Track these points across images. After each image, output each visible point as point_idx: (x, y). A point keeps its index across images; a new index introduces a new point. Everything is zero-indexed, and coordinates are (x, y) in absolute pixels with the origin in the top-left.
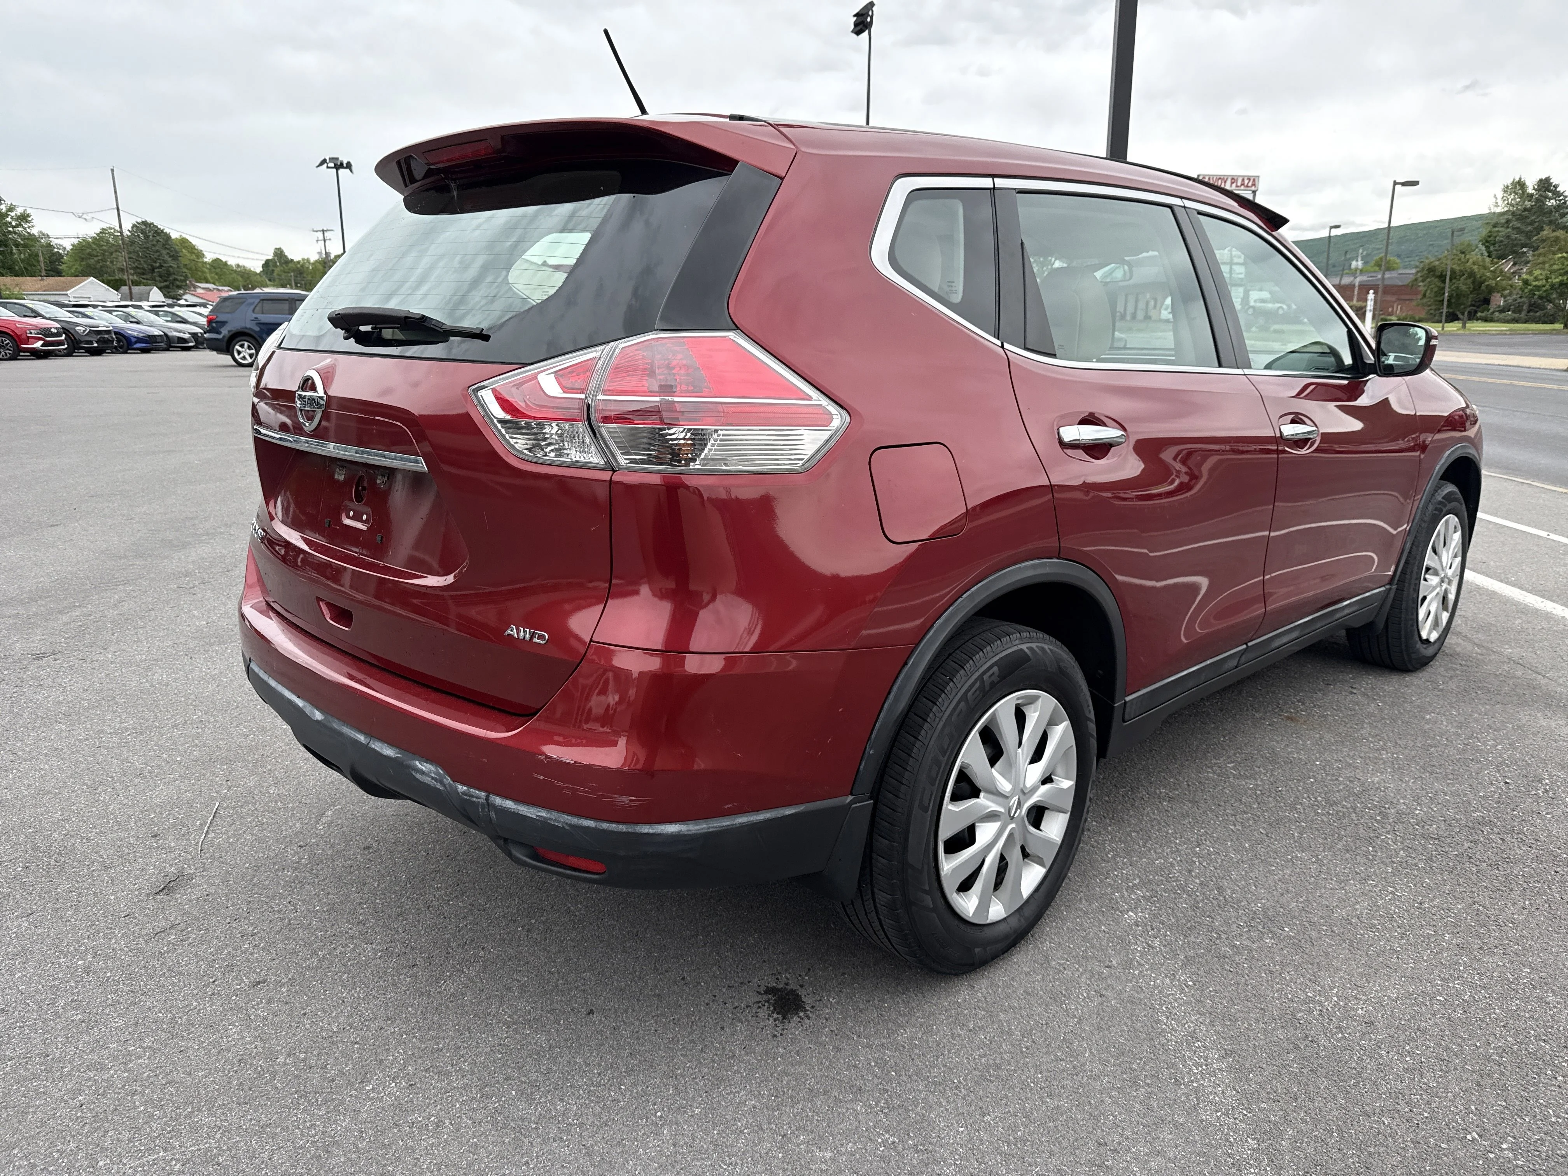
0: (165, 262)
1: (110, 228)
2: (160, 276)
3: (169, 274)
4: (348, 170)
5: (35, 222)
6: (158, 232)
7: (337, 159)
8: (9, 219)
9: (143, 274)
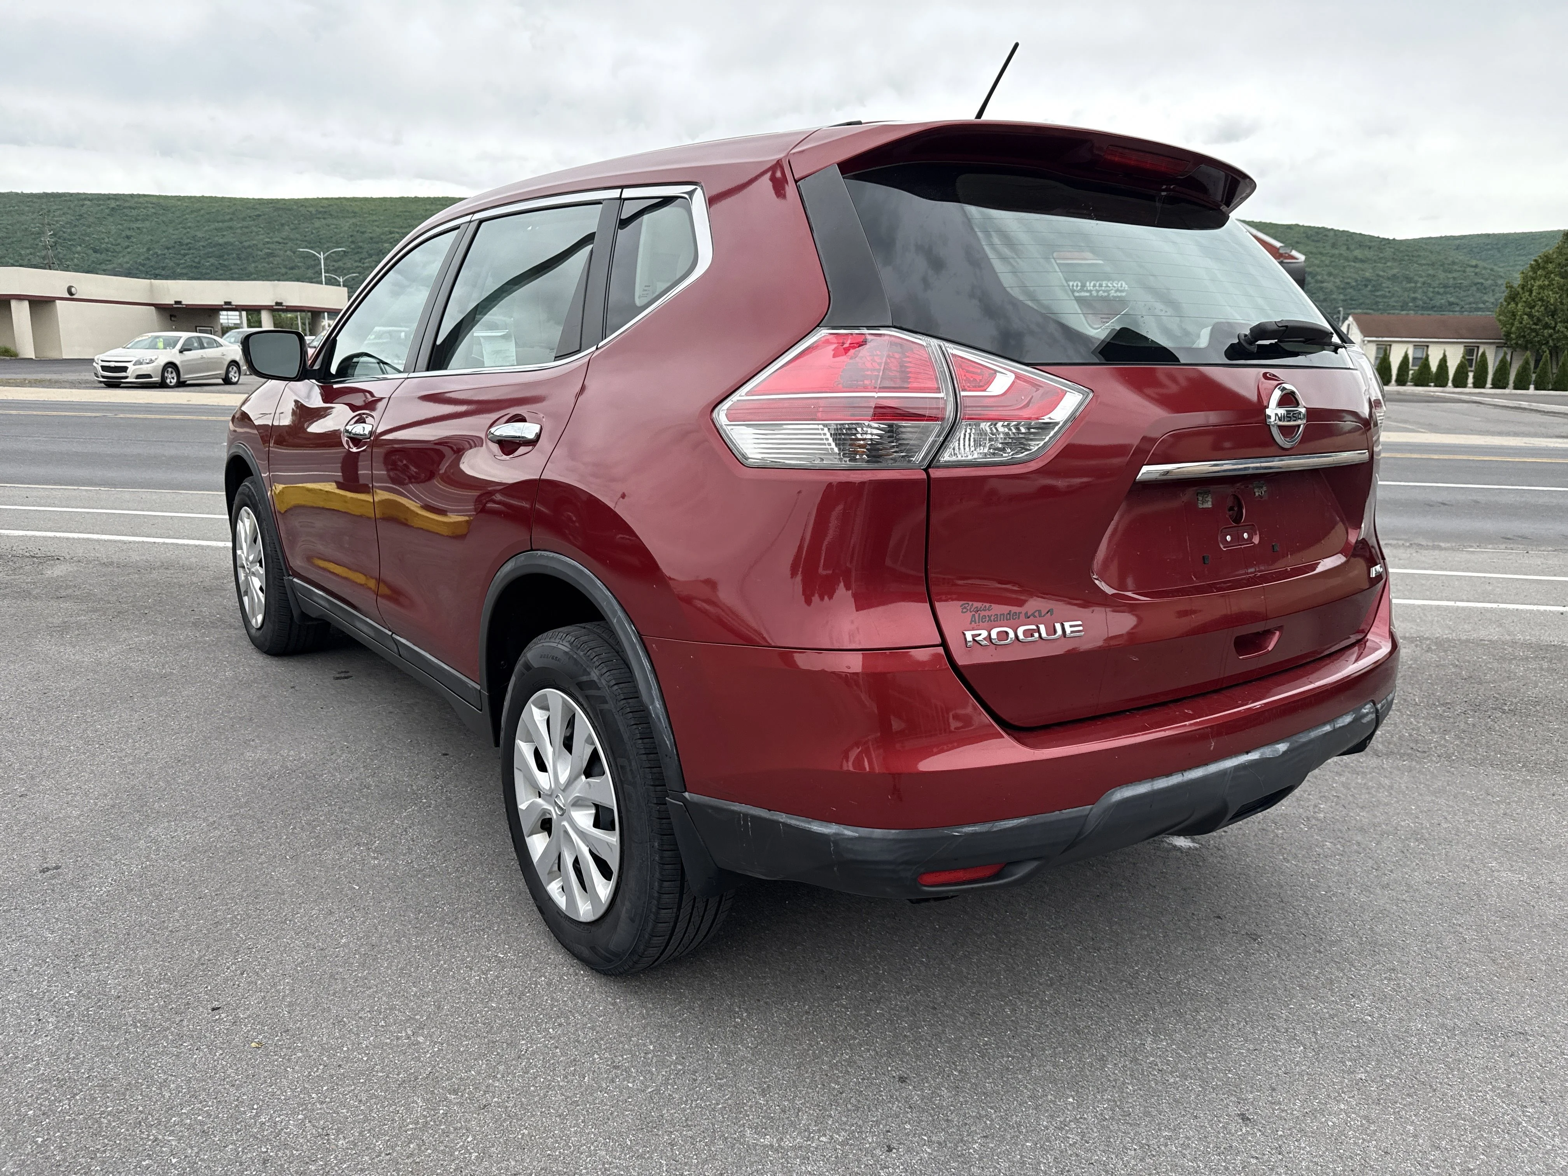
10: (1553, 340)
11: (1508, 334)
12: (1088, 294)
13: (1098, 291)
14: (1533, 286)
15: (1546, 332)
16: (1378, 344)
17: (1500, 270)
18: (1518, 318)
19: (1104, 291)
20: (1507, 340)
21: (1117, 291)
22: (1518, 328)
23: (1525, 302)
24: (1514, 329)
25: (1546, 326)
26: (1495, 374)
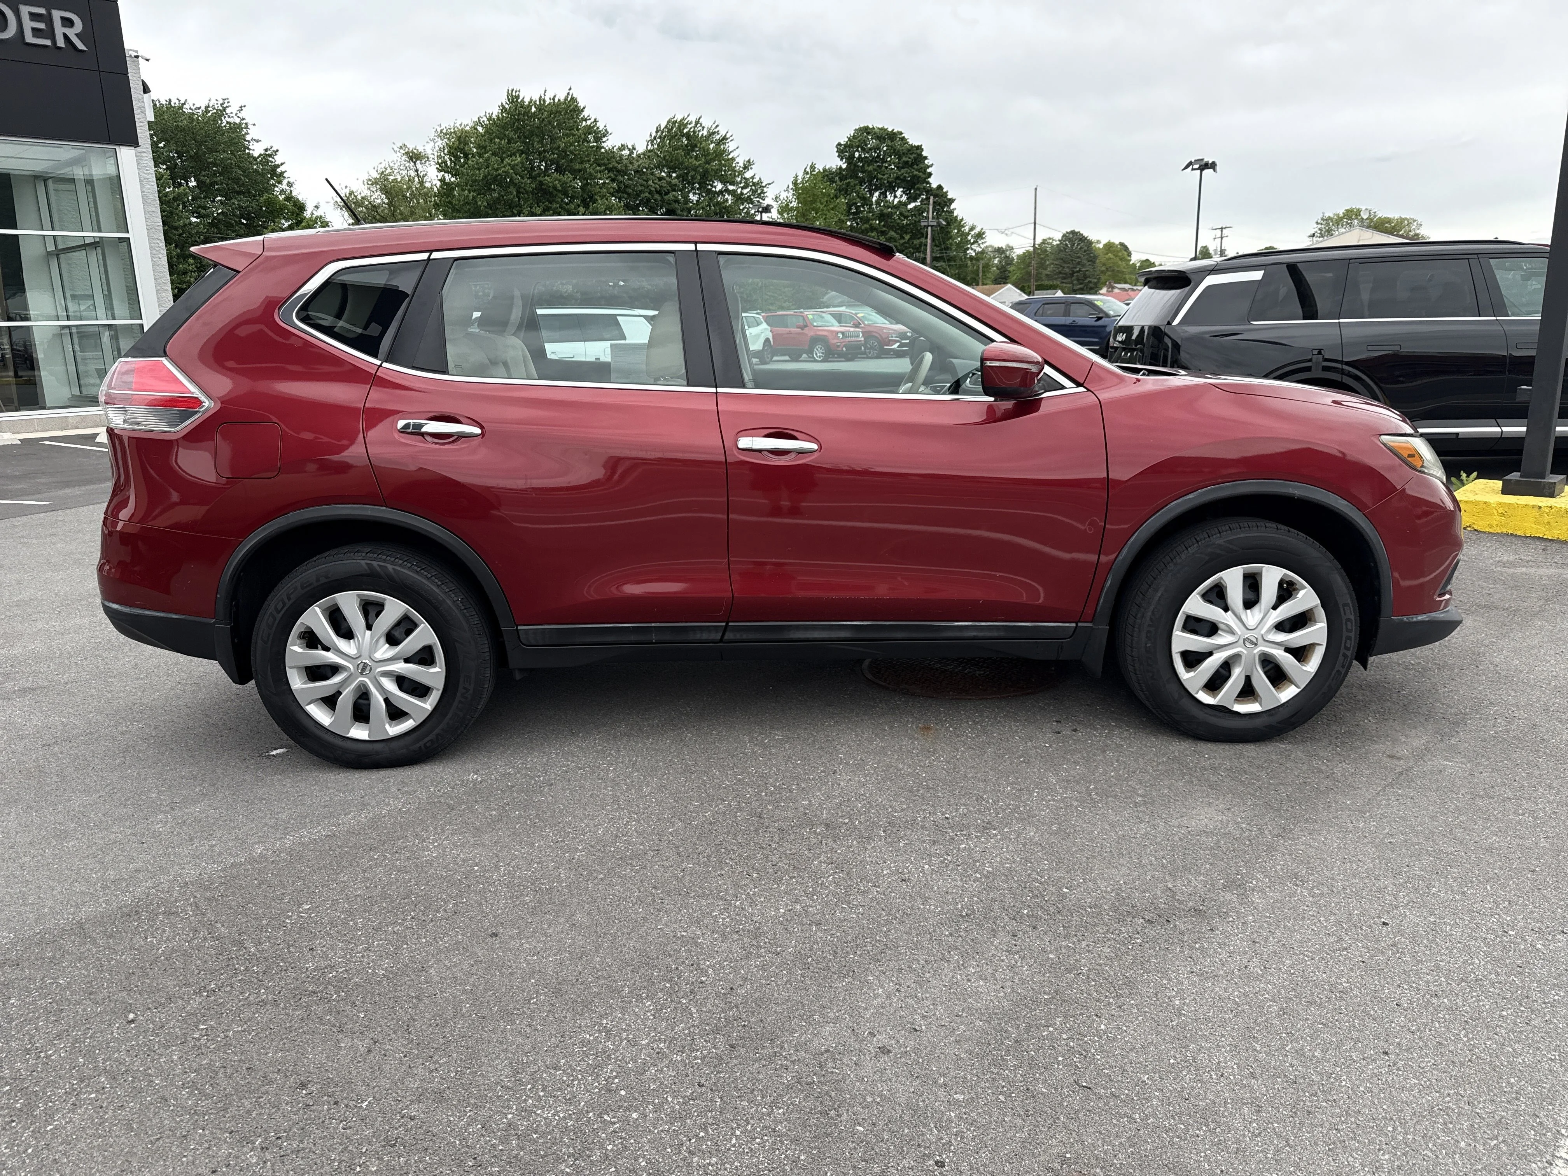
0: (1084, 266)
1: (1050, 239)
2: (1078, 280)
3: (1085, 277)
4: (1211, 170)
5: (987, 239)
6: (1082, 239)
7: (1203, 160)
8: (969, 238)
9: (1065, 278)
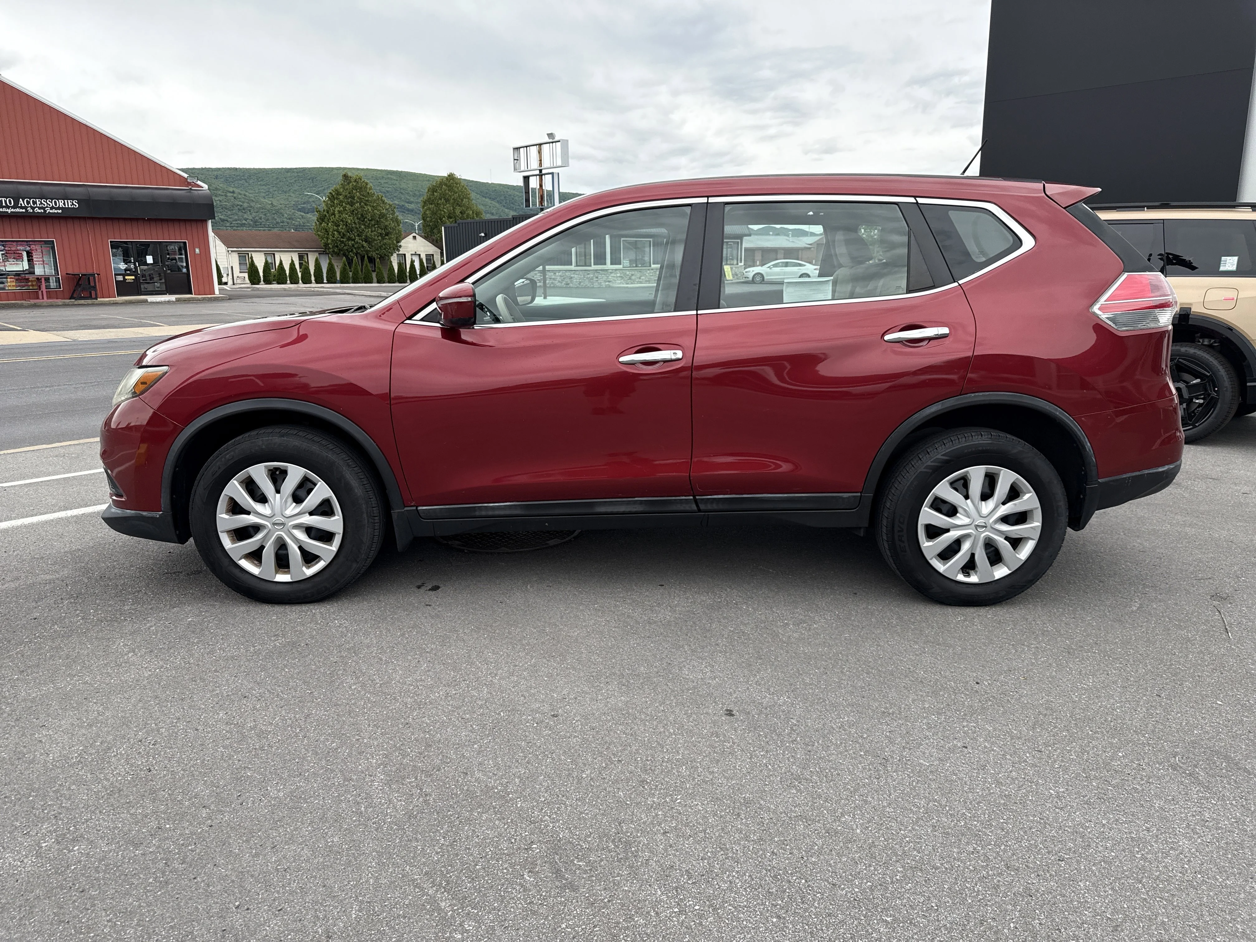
10: (355, 248)
11: (326, 245)
12: (24, 210)
13: (33, 208)
14: (334, 211)
15: (351, 243)
16: (239, 253)
17: (251, 195)
18: (330, 233)
19: (40, 208)
20: (326, 248)
21: (52, 208)
22: (332, 241)
23: (332, 222)
24: (329, 241)
25: (349, 239)
26: (327, 273)
